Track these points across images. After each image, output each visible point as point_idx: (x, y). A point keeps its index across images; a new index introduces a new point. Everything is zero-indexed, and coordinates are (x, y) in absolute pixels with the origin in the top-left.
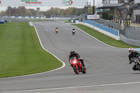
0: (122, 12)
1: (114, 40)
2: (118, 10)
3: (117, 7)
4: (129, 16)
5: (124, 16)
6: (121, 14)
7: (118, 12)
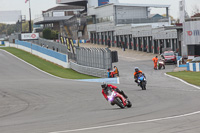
0: (71, 28)
1: (61, 68)
2: (65, 25)
3: (63, 21)
5: (74, 33)
6: (69, 31)
7: (65, 28)
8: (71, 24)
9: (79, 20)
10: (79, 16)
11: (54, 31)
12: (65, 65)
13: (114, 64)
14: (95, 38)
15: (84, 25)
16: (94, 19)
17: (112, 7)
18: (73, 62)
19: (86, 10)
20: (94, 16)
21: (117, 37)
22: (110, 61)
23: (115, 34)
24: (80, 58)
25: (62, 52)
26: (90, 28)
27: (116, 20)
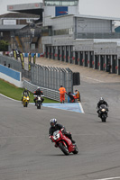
0: (23, 39)
1: (13, 87)
2: (16, 35)
3: (15, 31)
4: (33, 46)
5: (27, 45)
6: (21, 42)
7: (17, 39)
8: (23, 35)
9: (33, 31)
10: (33, 26)
11: (4, 42)
12: (18, 84)
13: (75, 87)
14: (50, 53)
15: (38, 36)
16: (50, 31)
17: (71, 19)
18: (26, 81)
19: (41, 20)
20: (50, 27)
21: (76, 53)
22: (71, 83)
23: (74, 49)
24: (36, 77)
25: (15, 68)
26: (46, 40)
27: (75, 33)
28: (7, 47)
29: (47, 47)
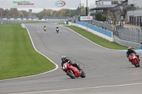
0: (115, 13)
2: (111, 11)
4: (122, 18)
6: (114, 15)
7: (112, 13)
8: (116, 11)
10: (121, 5)
11: (104, 15)
12: (111, 39)
14: (133, 21)
15: (125, 11)
16: (132, 7)
18: (116, 38)
19: (127, 1)
20: (132, 5)
24: (122, 35)
26: (130, 13)
28: (105, 18)
29: (130, 17)
